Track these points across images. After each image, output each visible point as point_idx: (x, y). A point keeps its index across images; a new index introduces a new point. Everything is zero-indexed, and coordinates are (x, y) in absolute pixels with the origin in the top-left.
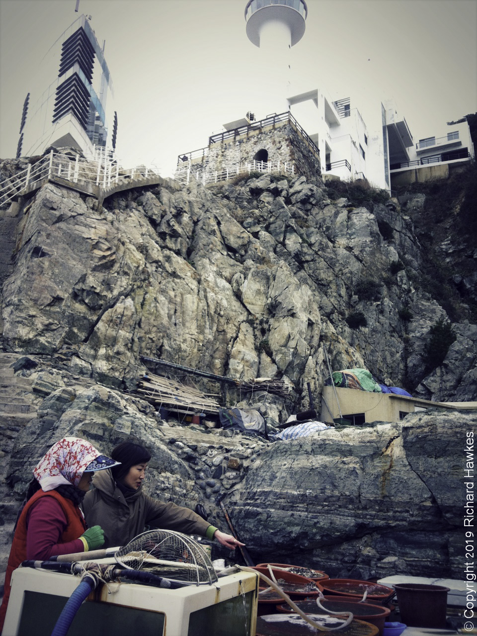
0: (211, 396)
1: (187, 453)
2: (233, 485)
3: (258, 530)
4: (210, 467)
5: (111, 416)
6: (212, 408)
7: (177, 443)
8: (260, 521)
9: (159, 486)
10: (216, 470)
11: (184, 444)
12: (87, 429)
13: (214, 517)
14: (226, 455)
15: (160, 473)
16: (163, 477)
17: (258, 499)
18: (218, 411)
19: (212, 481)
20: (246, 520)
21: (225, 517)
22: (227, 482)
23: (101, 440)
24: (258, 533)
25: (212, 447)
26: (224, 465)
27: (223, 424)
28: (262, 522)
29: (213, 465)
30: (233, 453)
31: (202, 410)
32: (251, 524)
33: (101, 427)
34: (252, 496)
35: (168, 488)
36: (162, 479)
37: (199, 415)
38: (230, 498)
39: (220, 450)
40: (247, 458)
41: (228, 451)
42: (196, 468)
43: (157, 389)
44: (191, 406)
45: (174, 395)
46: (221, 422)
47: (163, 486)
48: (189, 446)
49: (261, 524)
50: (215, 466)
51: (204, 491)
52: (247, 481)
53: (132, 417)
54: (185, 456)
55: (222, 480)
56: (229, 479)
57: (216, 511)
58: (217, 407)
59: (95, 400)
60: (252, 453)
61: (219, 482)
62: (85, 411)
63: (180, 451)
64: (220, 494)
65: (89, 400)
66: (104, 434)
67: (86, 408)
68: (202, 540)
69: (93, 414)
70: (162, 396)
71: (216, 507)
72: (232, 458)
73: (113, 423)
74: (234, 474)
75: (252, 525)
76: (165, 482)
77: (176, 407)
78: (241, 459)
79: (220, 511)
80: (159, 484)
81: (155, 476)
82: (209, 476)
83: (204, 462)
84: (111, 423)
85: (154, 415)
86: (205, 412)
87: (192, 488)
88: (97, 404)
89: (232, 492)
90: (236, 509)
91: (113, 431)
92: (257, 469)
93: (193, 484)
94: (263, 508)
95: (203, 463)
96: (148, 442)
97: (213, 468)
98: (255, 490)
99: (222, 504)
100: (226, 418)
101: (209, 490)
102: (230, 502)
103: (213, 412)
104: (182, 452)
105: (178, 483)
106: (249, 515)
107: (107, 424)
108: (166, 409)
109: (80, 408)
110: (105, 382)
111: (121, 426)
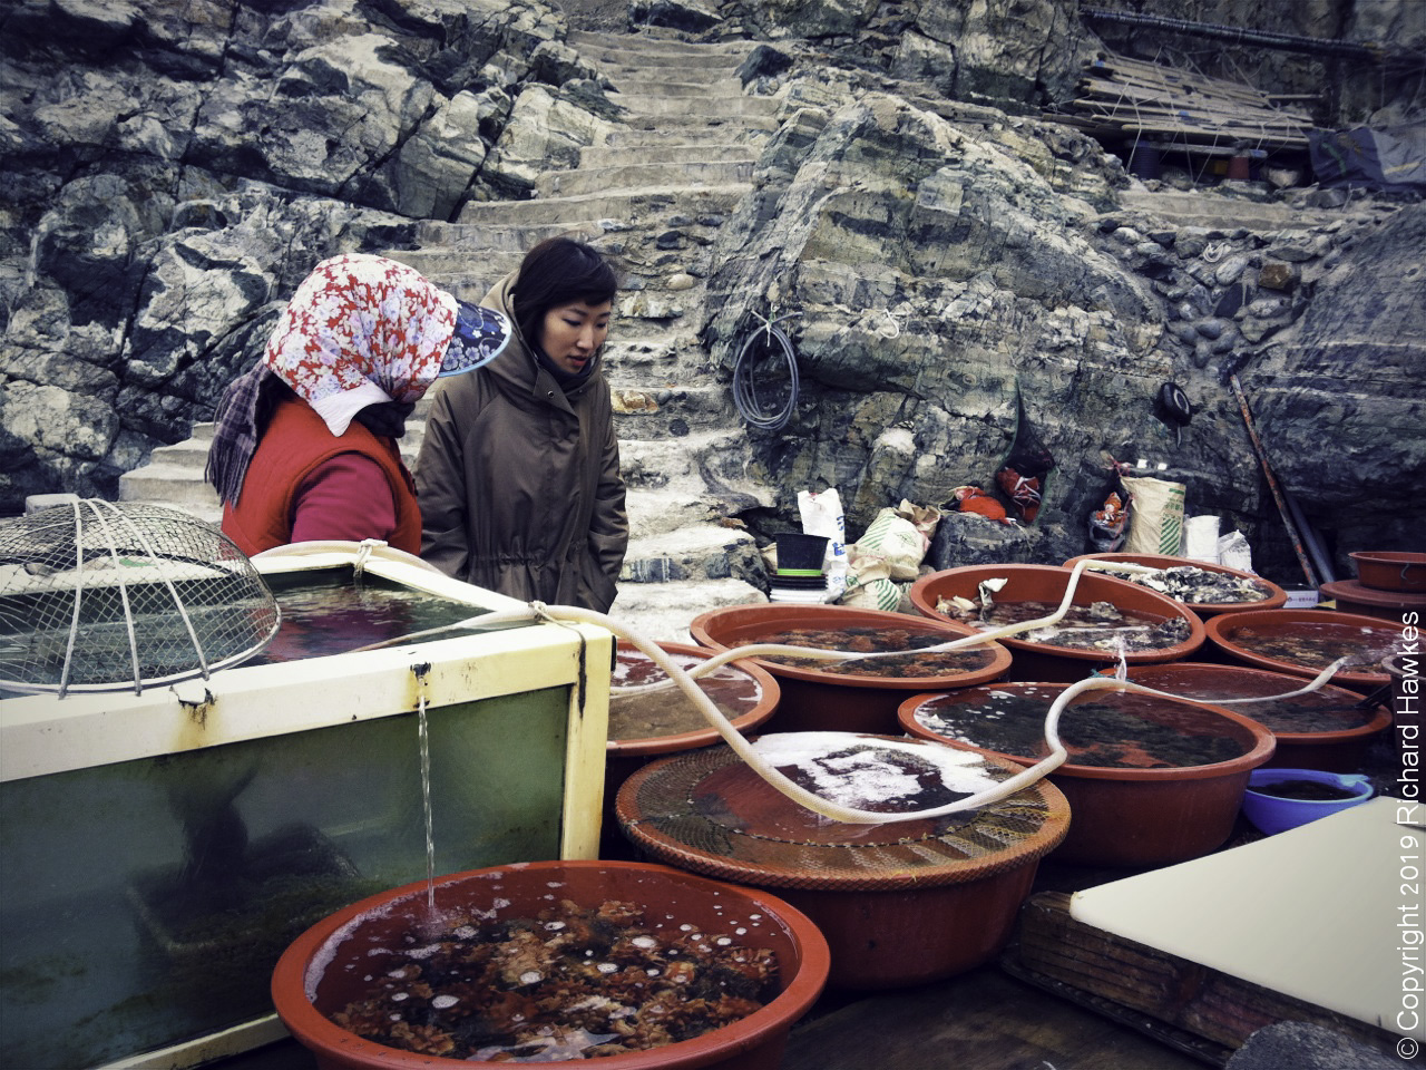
0: (1295, 101)
1: (1147, 255)
2: (1271, 332)
3: (1317, 447)
4: (1210, 288)
5: (906, 170)
6: (1288, 132)
7: (1120, 230)
8: (1324, 423)
9: (1045, 340)
10: (1226, 295)
11: (1141, 232)
12: (843, 209)
13: (1211, 415)
14: (1255, 254)
15: (1052, 310)
16: (1058, 318)
17: (1327, 367)
18: (1306, 140)
19: (1211, 323)
20: (1290, 421)
21: (1240, 413)
22: (1255, 324)
23: (884, 235)
24: (1318, 454)
25: (1216, 237)
26: (1249, 281)
27: (1319, 175)
28: (1330, 428)
29: (1217, 282)
30: (1274, 247)
31: (1256, 141)
32: (1300, 432)
33: (882, 201)
34: (1313, 360)
35: (1070, 345)
36: (1056, 324)
37: (1246, 154)
38: (1258, 365)
39: (1240, 242)
40: (1315, 258)
41: (1261, 243)
42: (1170, 294)
43: (1127, 95)
44: (1225, 132)
45: (1177, 107)
46: (1315, 168)
47: (1056, 340)
48: (1152, 238)
49: (1326, 433)
50: (1223, 285)
51: (1191, 350)
52: (1308, 321)
53: (968, 169)
54: (1141, 263)
55: (1240, 320)
56: (1260, 318)
57: (1219, 398)
58: (1305, 130)
59: (861, 131)
60: (1330, 246)
61: (1233, 325)
62: (836, 162)
63: (1128, 252)
64: (1233, 357)
65: (845, 133)
66: (890, 218)
67: (839, 156)
68: (1168, 468)
69: (858, 168)
70: (1142, 113)
71: (1221, 390)
72: (1272, 261)
73: (914, 189)
74: (1275, 303)
75: (1304, 433)
76: (1063, 331)
77: (1181, 138)
78: (1298, 262)
79: (1230, 399)
80: (1045, 336)
81: (1035, 318)
82: (1205, 311)
83: (1192, 275)
84: (909, 189)
85: (1097, 164)
86: (1265, 144)
87: (1154, 342)
88: (866, 144)
89: (1265, 351)
90: (1268, 394)
91: (914, 210)
92: (1337, 289)
93: (1158, 333)
94: (1336, 391)
95: (1190, 280)
96: (1012, 233)
97: (1217, 291)
98: (1322, 345)
99: (1235, 382)
100: (1329, 157)
101: (1203, 347)
102: (1257, 377)
103: (1290, 143)
104: (1133, 254)
105: (1104, 332)
106: (1298, 408)
107: (898, 194)
108: (1152, 146)
109: (825, 158)
110: (991, 90)
111: (933, 195)
